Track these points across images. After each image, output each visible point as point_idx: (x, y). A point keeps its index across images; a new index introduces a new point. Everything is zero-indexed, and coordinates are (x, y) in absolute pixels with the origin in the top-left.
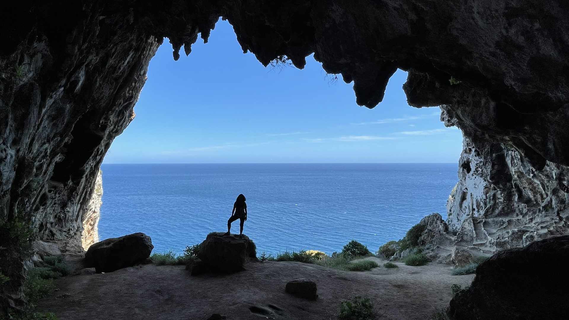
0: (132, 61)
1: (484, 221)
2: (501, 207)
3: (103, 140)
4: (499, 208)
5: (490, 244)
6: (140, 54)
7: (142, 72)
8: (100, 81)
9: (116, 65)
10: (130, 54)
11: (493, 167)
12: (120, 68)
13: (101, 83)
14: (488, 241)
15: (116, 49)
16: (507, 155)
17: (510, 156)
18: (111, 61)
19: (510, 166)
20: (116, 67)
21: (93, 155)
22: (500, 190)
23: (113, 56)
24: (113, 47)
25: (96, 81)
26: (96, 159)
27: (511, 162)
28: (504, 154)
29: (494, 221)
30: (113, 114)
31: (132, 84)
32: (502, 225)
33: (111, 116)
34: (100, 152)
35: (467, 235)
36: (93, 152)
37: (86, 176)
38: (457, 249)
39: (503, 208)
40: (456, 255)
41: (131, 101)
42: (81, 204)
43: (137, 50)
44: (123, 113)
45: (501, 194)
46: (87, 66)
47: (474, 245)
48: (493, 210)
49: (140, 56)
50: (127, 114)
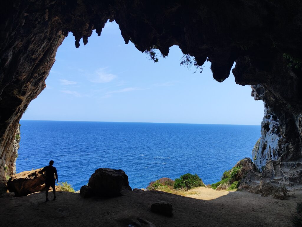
0: (46, 47)
1: (280, 164)
2: (292, 154)
3: (23, 102)
4: (291, 155)
5: (285, 179)
6: (52, 42)
7: (52, 56)
8: (23, 60)
9: (34, 50)
10: (44, 42)
11: (286, 128)
12: (37, 52)
13: (23, 61)
14: (284, 178)
15: (35, 38)
16: (296, 119)
17: (299, 121)
18: (31, 47)
19: (298, 127)
20: (34, 51)
21: (15, 112)
22: (291, 143)
23: (32, 43)
24: (33, 36)
25: (20, 59)
26: (17, 115)
27: (299, 124)
28: (294, 120)
29: (287, 164)
30: (31, 84)
31: (45, 64)
32: (293, 167)
33: (29, 85)
34: (20, 110)
35: (269, 173)
36: (15, 110)
37: (10, 127)
38: (263, 182)
39: (293, 155)
40: (263, 187)
41: (44, 76)
42: (5, 147)
43: (49, 39)
44: (38, 84)
45: (292, 146)
46: (14, 49)
47: (274, 180)
48: (287, 157)
49: (52, 44)
50: (41, 84)
